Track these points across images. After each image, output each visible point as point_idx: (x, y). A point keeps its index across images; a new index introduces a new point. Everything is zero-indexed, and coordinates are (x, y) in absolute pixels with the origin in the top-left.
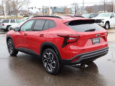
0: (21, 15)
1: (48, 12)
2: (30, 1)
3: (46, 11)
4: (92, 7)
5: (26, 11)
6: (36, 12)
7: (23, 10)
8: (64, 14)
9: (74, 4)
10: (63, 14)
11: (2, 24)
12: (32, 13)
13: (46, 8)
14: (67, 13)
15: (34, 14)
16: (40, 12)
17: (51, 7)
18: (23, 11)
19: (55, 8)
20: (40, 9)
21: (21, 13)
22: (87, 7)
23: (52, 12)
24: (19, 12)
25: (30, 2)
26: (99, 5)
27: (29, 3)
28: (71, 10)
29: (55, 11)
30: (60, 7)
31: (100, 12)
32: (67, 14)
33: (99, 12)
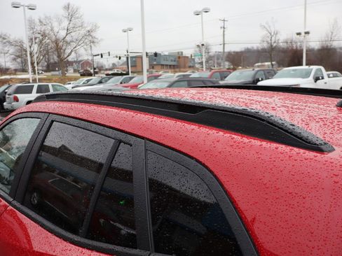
0: (75, 71)
1: (138, 64)
2: (97, 39)
3: (135, 61)
4: (241, 52)
5: (87, 63)
6: (111, 65)
7: (80, 59)
8: (177, 70)
9: (203, 45)
10: (174, 68)
11: (12, 96)
12: (102, 67)
13: (135, 55)
14: (185, 67)
15: (107, 70)
16: (121, 65)
17: (147, 53)
18: (80, 61)
19: (156, 54)
20: (120, 58)
21: (75, 66)
22: (229, 53)
23: (150, 65)
24: (71, 63)
25: (95, 40)
26: (255, 48)
27: (93, 42)
28: (194, 60)
29: (155, 63)
30: (167, 54)
31: (260, 64)
32: (185, 70)
33: (257, 64)
